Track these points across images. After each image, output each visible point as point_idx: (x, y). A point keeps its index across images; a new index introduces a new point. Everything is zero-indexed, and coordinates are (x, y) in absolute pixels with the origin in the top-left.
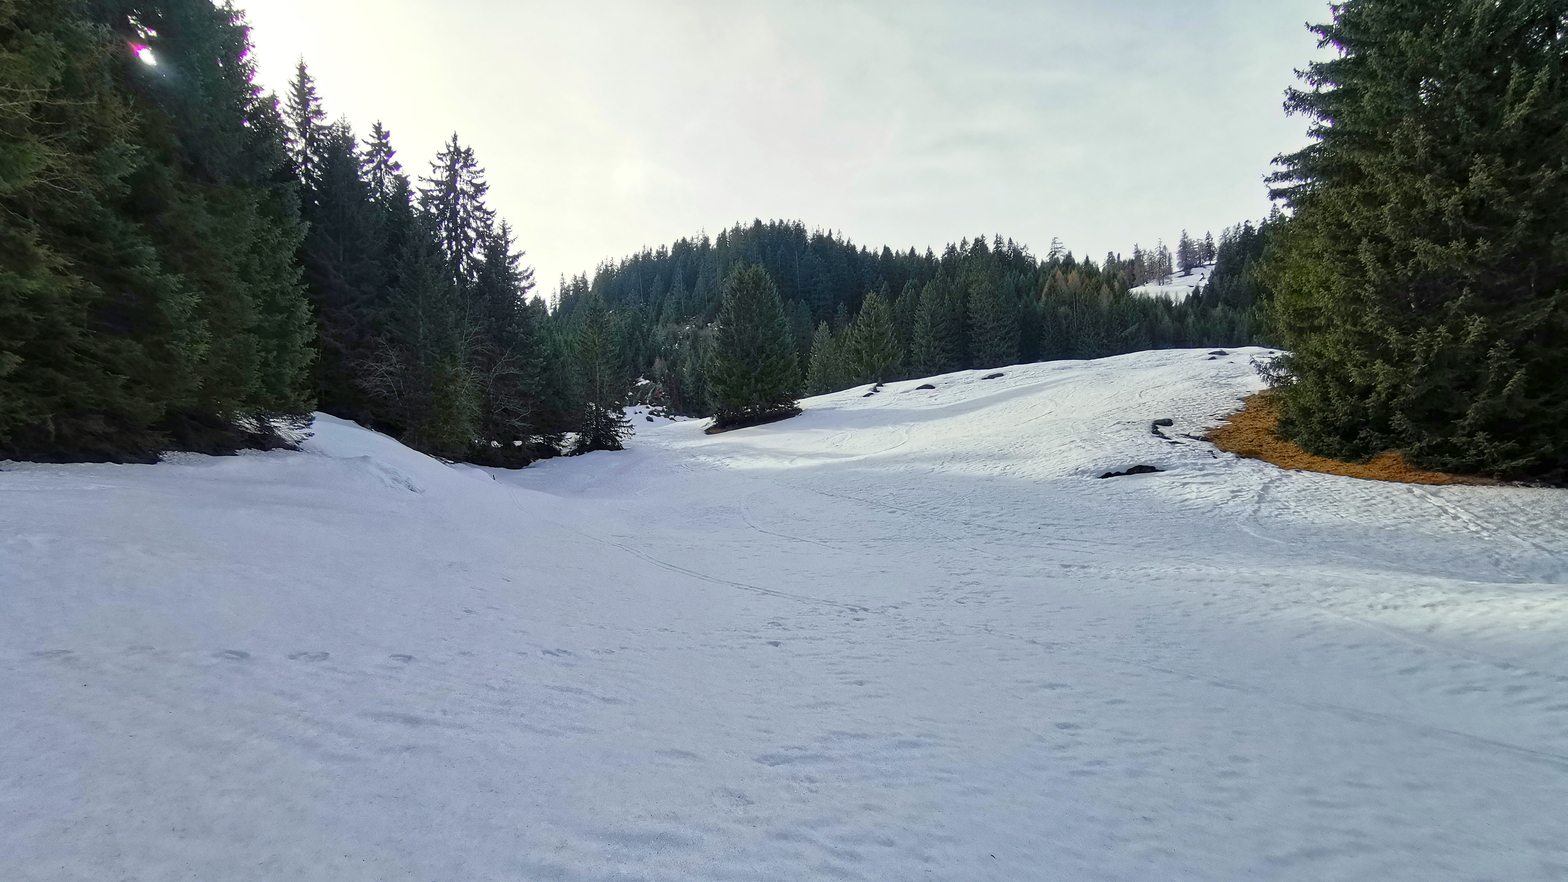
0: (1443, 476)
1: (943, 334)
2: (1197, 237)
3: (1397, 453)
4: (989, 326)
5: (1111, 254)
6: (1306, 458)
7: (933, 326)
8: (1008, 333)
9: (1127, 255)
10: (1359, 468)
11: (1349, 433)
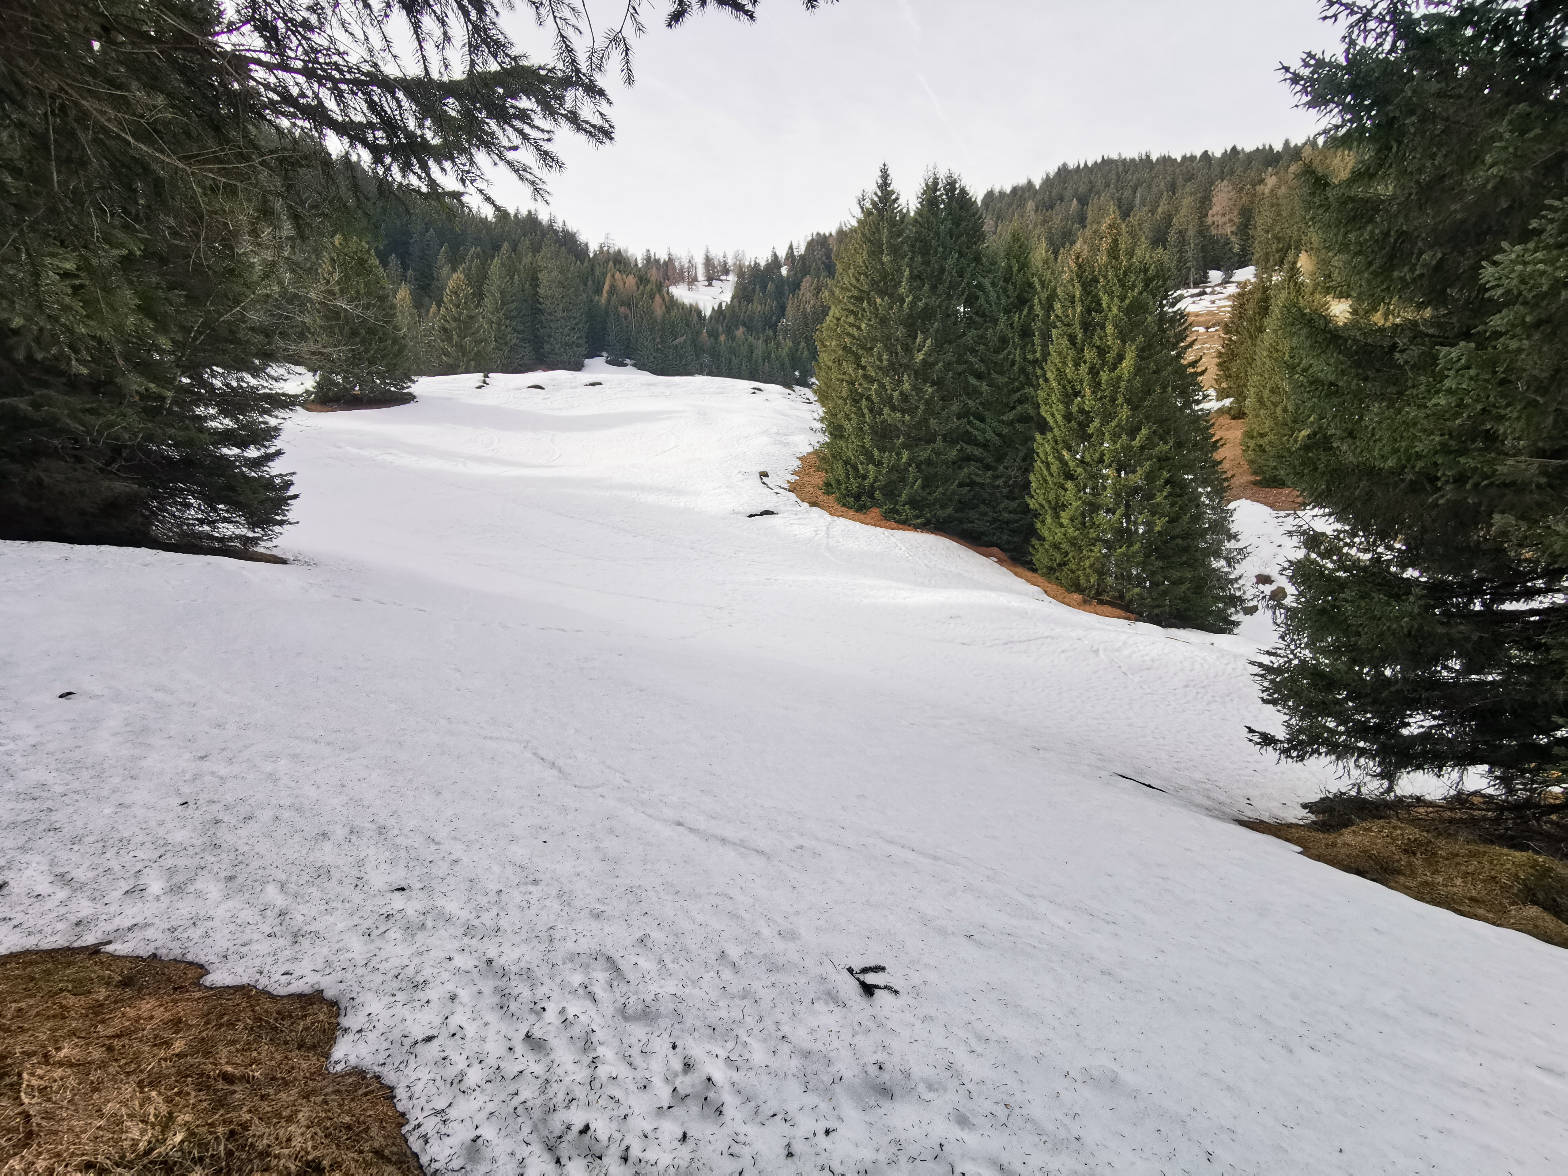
0: (894, 525)
1: (514, 314)
2: (717, 254)
3: (877, 510)
4: (560, 314)
5: (648, 251)
6: (839, 508)
7: (503, 304)
8: (576, 324)
9: (663, 256)
10: (862, 517)
11: (858, 497)
